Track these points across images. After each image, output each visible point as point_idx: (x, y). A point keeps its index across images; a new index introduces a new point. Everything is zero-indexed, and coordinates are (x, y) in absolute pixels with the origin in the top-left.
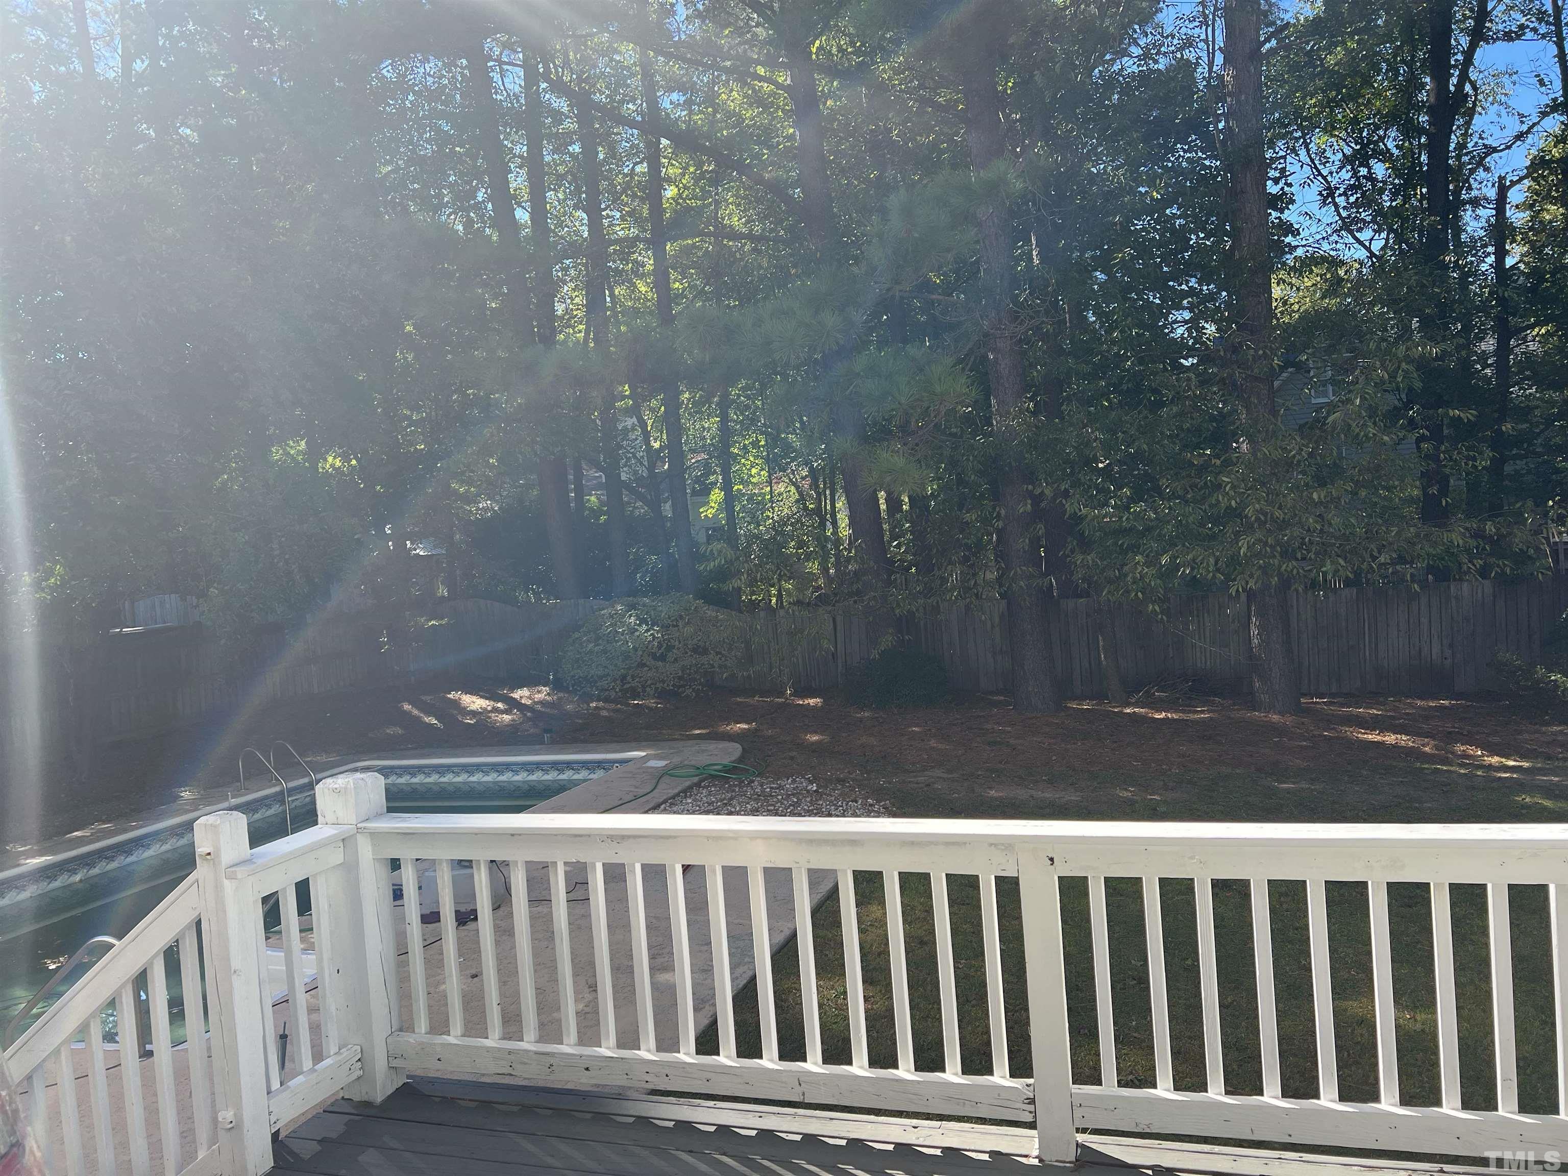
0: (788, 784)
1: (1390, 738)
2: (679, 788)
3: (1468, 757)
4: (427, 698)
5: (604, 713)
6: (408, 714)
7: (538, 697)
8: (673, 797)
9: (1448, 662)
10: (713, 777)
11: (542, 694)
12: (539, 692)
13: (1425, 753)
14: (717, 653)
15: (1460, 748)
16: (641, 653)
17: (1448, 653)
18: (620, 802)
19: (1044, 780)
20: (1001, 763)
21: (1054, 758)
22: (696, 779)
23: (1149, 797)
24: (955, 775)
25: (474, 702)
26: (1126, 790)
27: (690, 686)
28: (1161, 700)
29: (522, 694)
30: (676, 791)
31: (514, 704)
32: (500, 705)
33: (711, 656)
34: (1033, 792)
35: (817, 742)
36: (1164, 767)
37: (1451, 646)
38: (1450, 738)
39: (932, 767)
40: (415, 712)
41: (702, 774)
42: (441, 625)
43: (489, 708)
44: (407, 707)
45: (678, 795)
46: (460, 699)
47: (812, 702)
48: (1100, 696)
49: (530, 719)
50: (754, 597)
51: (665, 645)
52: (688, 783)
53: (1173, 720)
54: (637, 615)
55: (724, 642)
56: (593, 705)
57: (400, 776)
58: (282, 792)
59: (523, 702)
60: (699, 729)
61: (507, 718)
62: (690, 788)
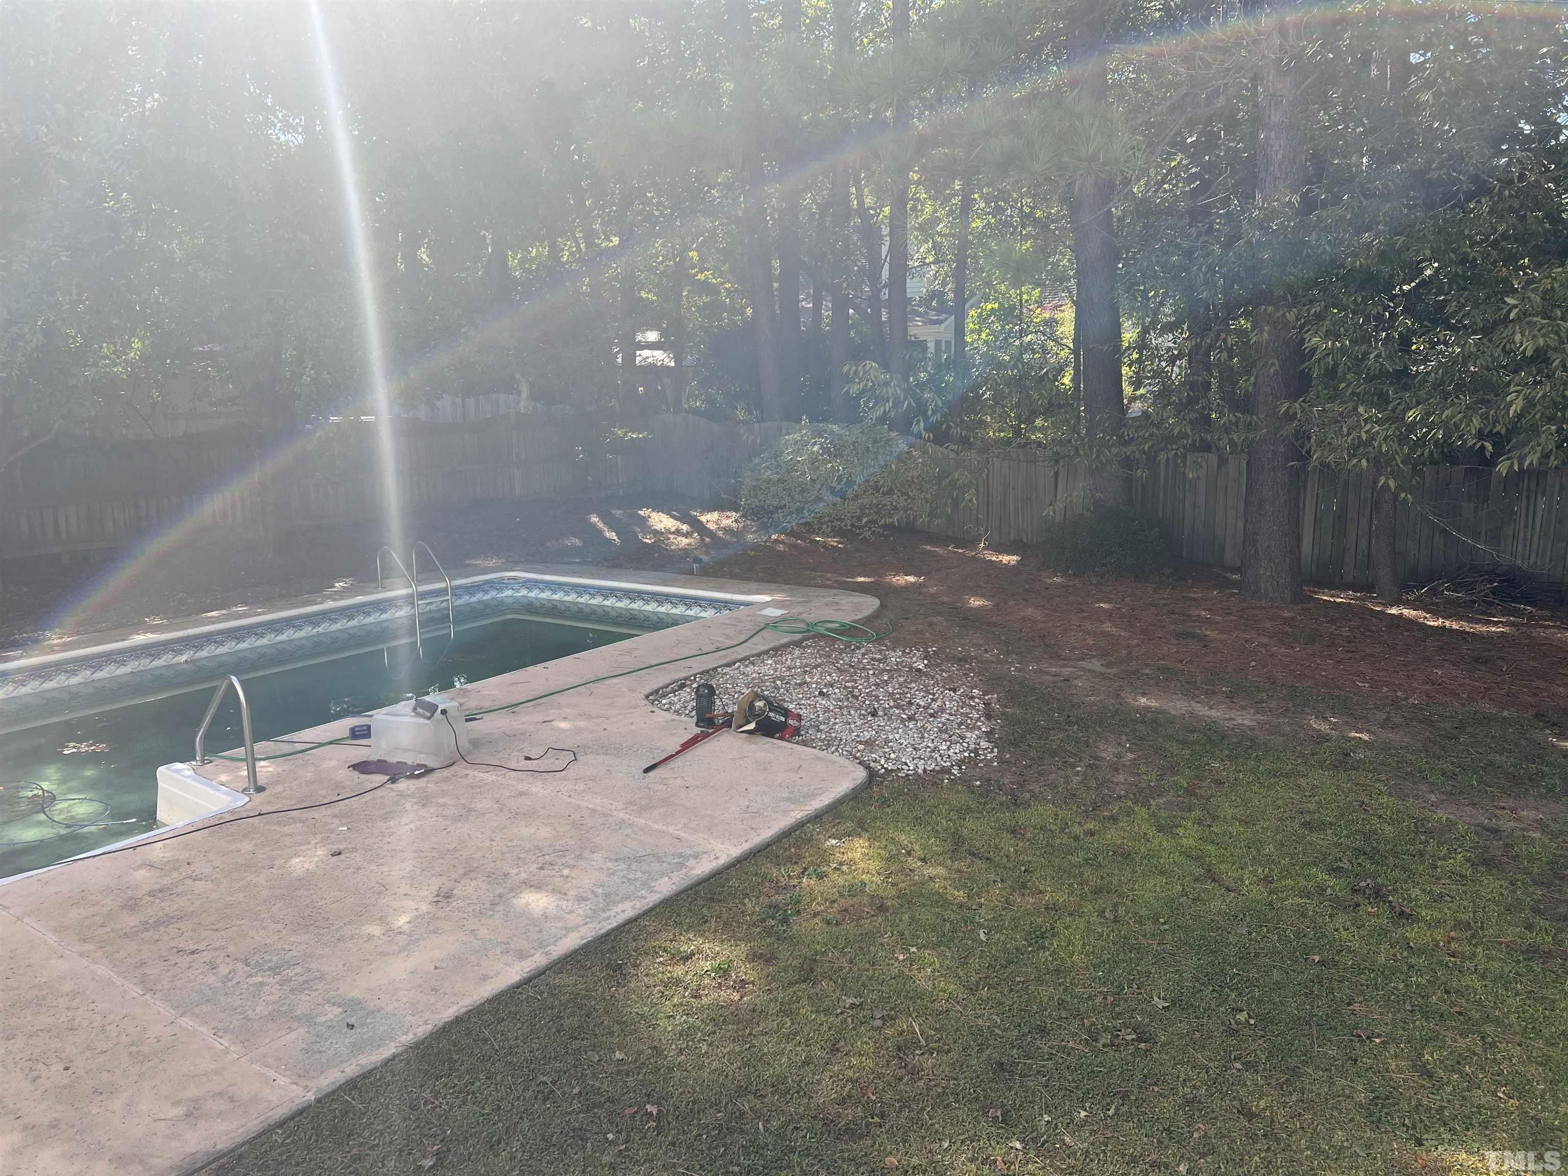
0: (895, 657)
2: (772, 645)
4: (618, 513)
5: (781, 547)
6: (593, 526)
7: (726, 522)
8: (758, 655)
10: (821, 636)
11: (729, 520)
12: (728, 517)
14: (903, 494)
16: (819, 486)
18: (699, 653)
19: (1223, 692)
20: (1181, 661)
21: (1253, 663)
22: (798, 637)
23: (1353, 734)
24: (1114, 670)
25: (662, 521)
26: (1325, 719)
27: (870, 528)
28: (1449, 601)
29: (710, 519)
30: (766, 648)
31: (698, 526)
32: (685, 527)
33: (895, 496)
34: (1198, 707)
35: (980, 608)
36: (1399, 694)
39: (1093, 657)
40: (601, 525)
41: (808, 631)
42: (638, 438)
43: (673, 529)
44: (594, 519)
45: (766, 652)
46: (649, 517)
47: (1006, 559)
48: (1367, 587)
49: (706, 545)
50: (1002, 434)
51: (845, 480)
52: (785, 640)
53: (1451, 630)
54: (821, 444)
55: (913, 482)
56: (774, 537)
57: (542, 590)
58: (412, 595)
59: (708, 526)
60: (865, 576)
61: (684, 541)
62: (786, 646)
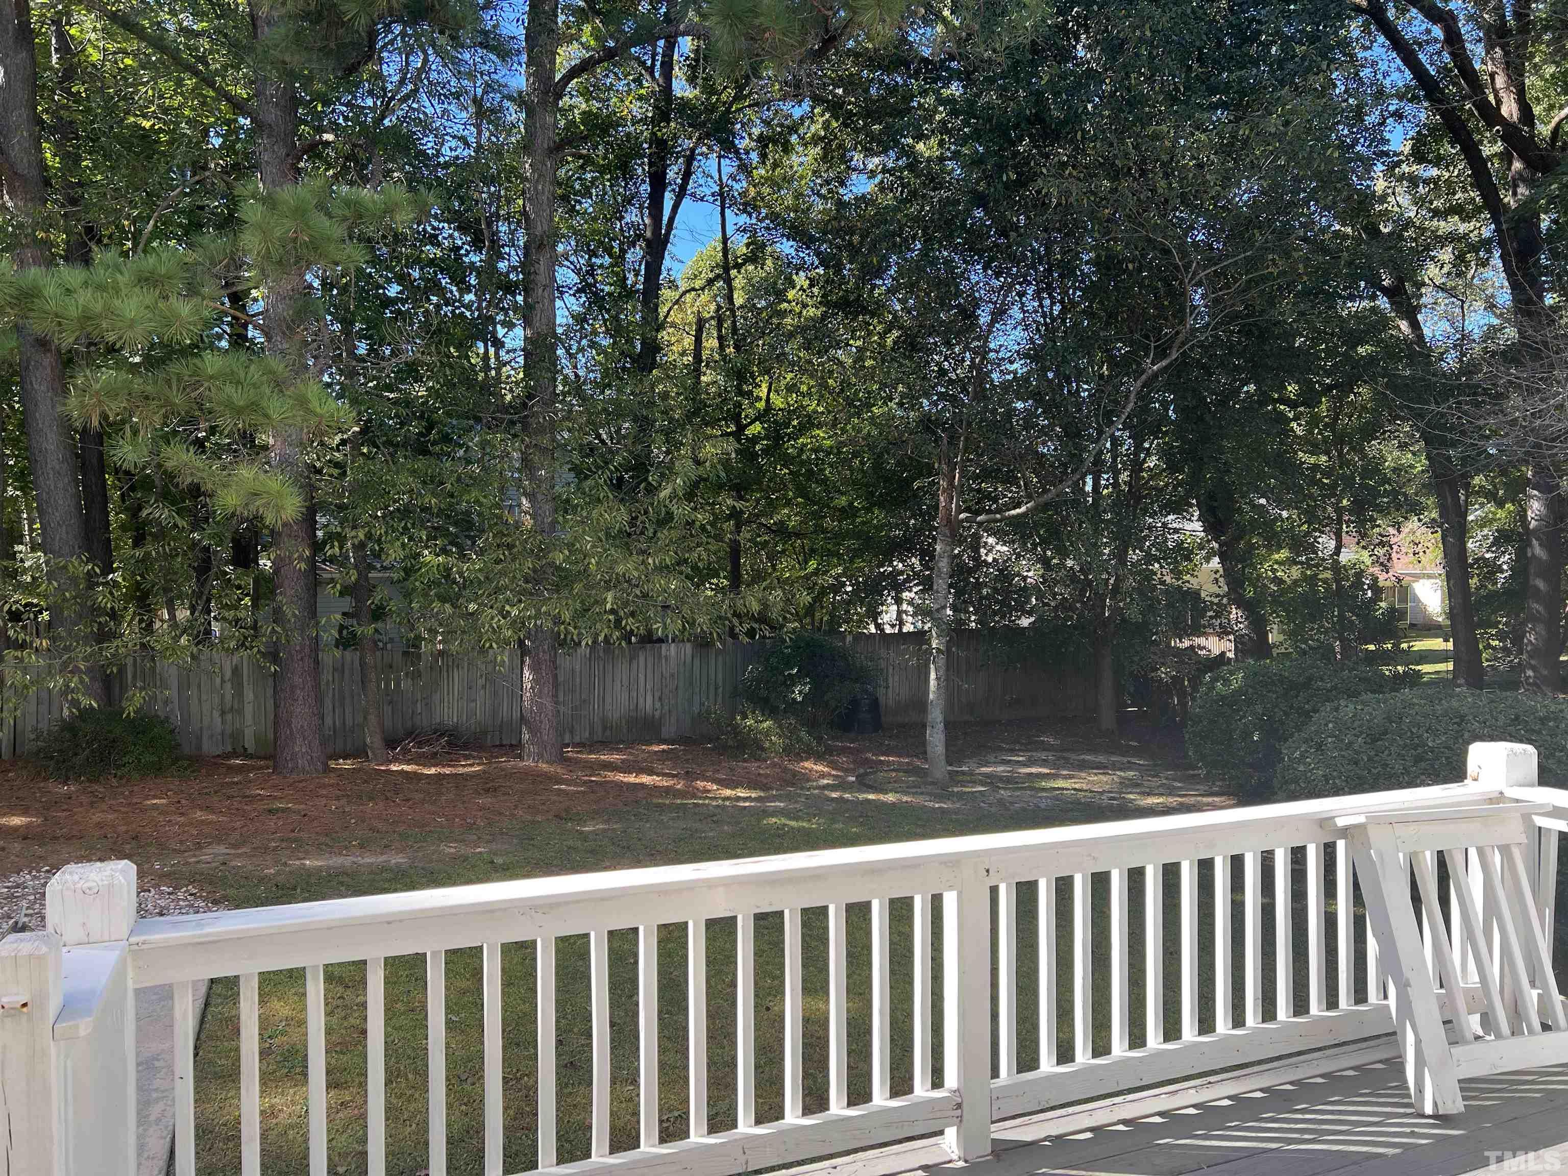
1: (646, 779)
3: (709, 791)
9: (657, 714)
13: (678, 790)
15: (700, 784)
17: (658, 705)
23: (475, 851)
26: (447, 846)
28: (419, 756)
36: (469, 821)
37: (660, 699)
38: (689, 776)
53: (447, 775)
